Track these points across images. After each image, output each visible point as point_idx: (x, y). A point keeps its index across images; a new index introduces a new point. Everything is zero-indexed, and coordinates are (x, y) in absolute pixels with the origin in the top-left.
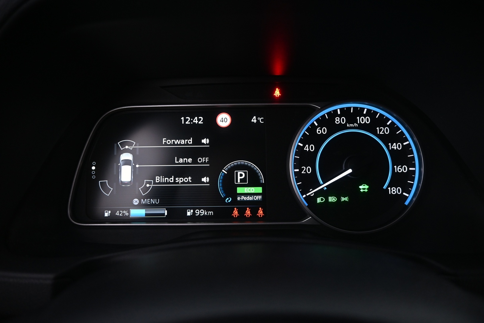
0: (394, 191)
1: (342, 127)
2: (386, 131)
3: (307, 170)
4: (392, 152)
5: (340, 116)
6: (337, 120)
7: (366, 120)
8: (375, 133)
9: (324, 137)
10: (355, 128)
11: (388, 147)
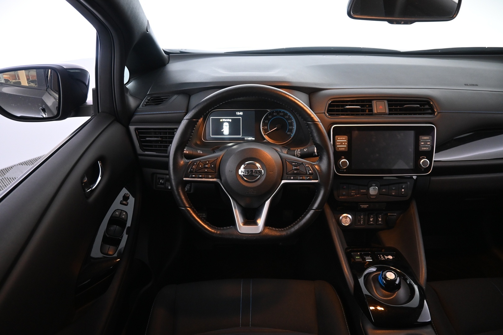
0: (289, 133)
1: (275, 116)
2: (287, 117)
3: (266, 127)
4: (289, 123)
5: (275, 113)
6: (274, 114)
7: (282, 114)
8: (284, 118)
9: (271, 119)
10: (279, 116)
11: (288, 121)
